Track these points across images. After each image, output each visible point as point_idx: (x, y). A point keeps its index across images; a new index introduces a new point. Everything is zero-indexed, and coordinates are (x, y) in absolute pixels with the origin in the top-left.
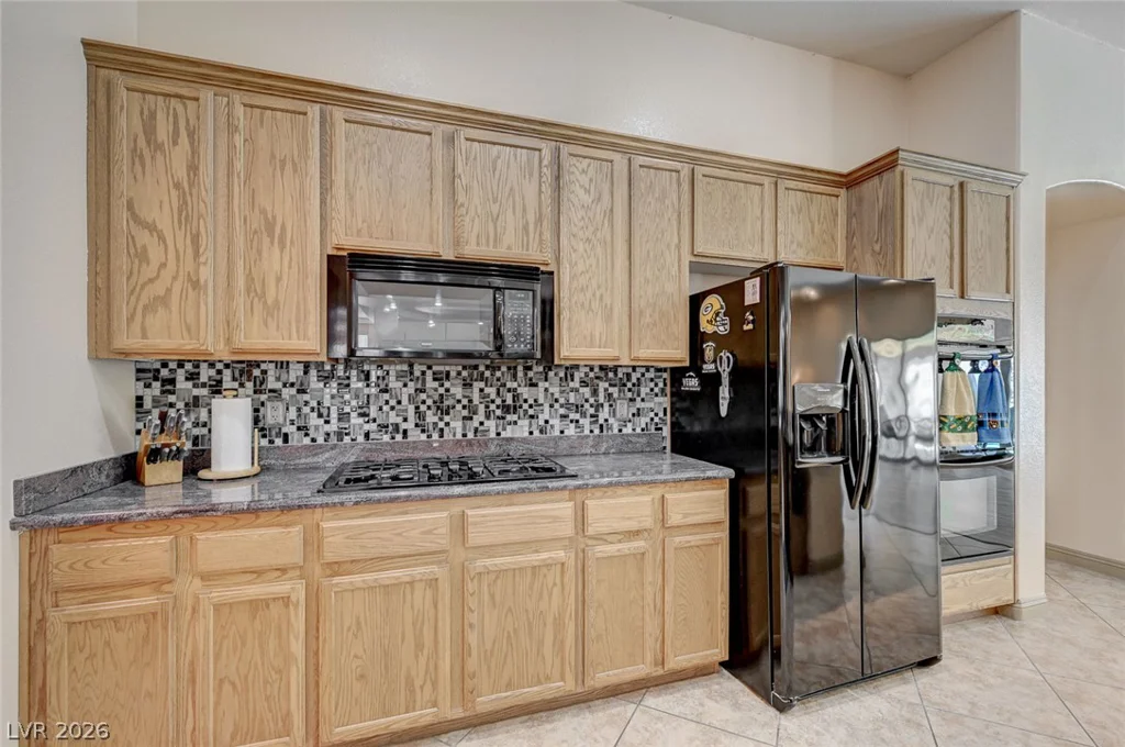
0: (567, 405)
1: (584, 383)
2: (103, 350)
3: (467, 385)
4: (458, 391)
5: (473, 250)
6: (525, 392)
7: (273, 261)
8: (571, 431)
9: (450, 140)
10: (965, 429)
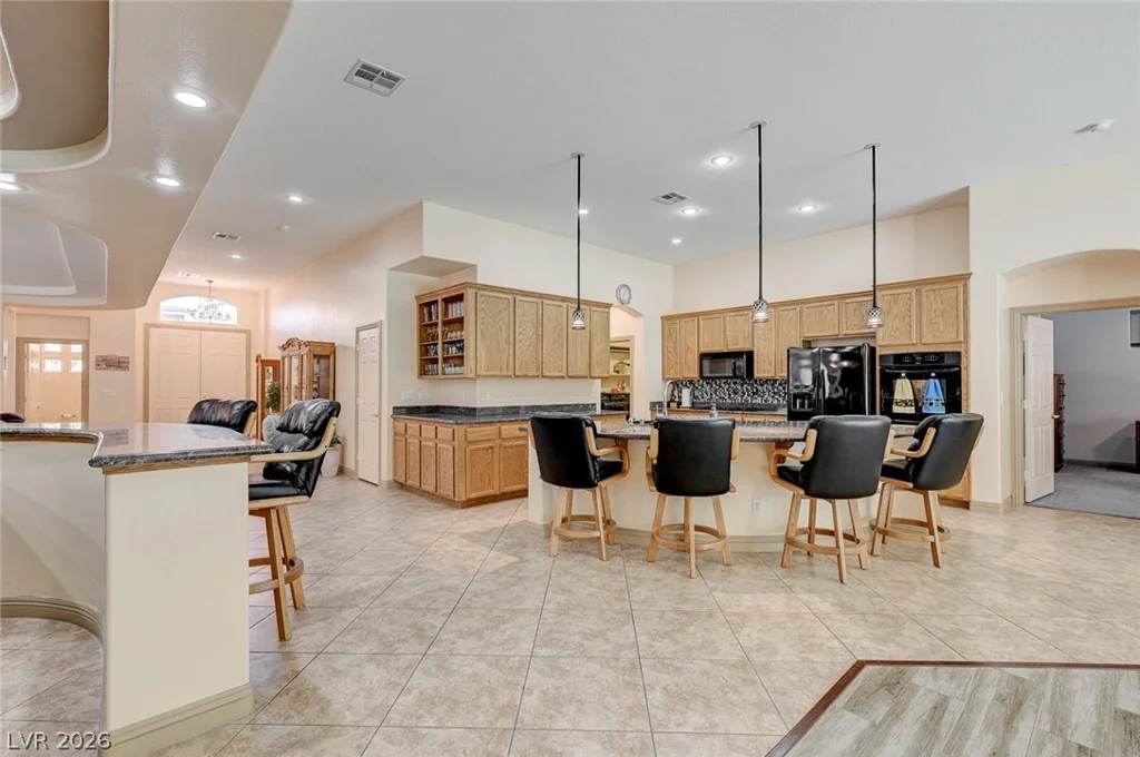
0: (774, 393)
1: (780, 385)
2: (665, 379)
3: (742, 385)
4: (739, 388)
5: (732, 348)
6: (760, 388)
7: (690, 356)
8: (775, 402)
9: (724, 317)
10: (906, 405)
